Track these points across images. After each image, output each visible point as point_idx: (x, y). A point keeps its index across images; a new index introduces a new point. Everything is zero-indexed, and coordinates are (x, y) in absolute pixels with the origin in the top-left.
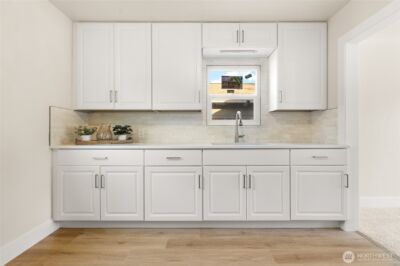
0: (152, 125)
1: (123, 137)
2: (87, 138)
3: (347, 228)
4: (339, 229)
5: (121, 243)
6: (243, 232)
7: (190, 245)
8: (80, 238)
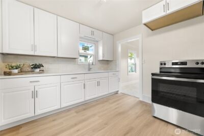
0: (51, 64)
1: (38, 70)
2: (16, 71)
3: (119, 92)
4: (117, 93)
5: (54, 120)
6: (97, 101)
7: (84, 110)
8: (22, 129)
